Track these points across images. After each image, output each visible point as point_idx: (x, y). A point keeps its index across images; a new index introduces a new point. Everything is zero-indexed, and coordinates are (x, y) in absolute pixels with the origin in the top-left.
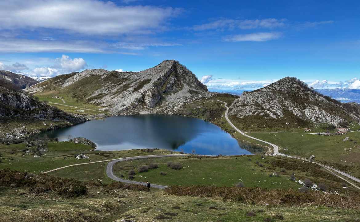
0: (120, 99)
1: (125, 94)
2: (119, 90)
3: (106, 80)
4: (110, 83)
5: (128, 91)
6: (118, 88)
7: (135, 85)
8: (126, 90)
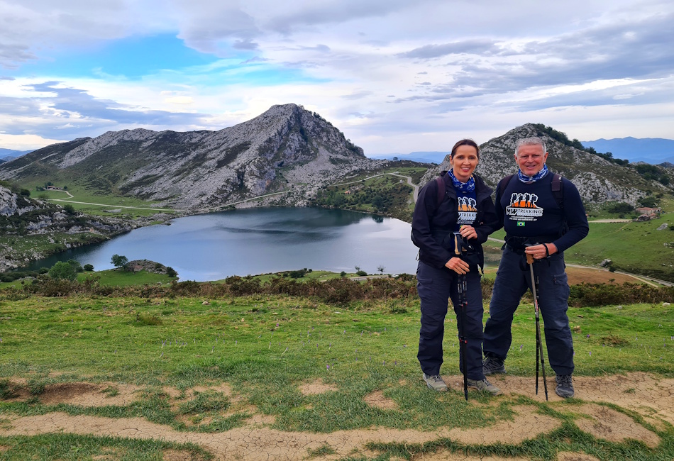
0: (191, 183)
1: (201, 173)
2: (186, 167)
3: (153, 149)
4: (164, 154)
5: (205, 167)
6: (182, 162)
7: (218, 155)
8: (200, 165)
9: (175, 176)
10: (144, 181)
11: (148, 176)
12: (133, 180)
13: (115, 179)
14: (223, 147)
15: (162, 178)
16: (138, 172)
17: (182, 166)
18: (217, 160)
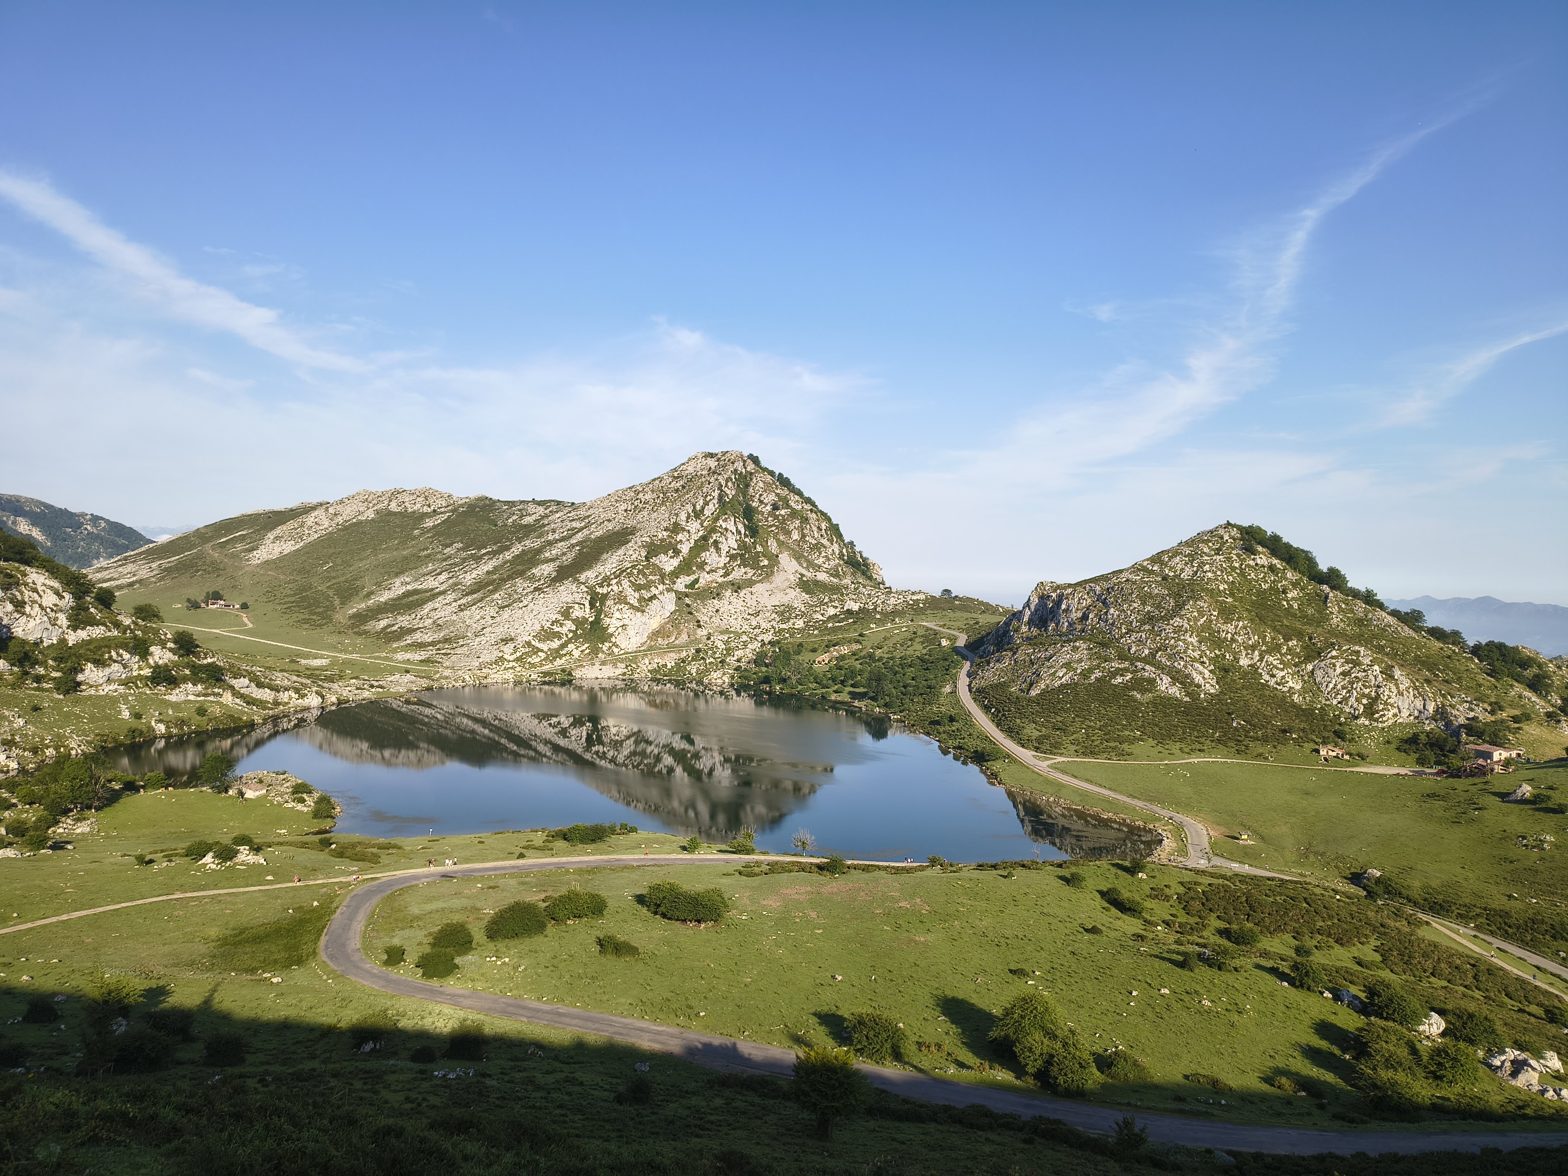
0: (493, 611)
1: (520, 590)
2: (495, 577)
3: (442, 534)
4: (459, 546)
5: (532, 579)
6: (489, 567)
7: (564, 554)
8: (521, 574)
9: (467, 595)
10: (404, 601)
11: (416, 592)
12: (385, 597)
13: (348, 593)
14: (579, 537)
15: (441, 598)
16: (397, 582)
17: (488, 572)
18: (557, 563)
